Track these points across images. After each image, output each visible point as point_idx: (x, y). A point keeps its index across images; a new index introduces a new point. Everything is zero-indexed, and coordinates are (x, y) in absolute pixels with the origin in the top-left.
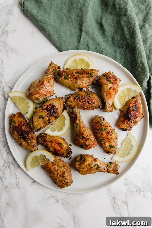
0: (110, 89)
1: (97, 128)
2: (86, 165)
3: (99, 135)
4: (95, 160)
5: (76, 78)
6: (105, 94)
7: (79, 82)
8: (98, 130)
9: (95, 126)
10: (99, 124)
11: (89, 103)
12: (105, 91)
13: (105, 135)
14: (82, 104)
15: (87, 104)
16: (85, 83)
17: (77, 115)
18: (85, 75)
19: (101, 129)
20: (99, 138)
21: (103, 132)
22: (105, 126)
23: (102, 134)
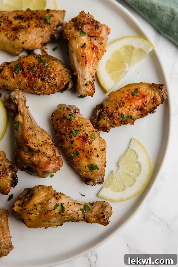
0: (84, 46)
1: (62, 131)
2: (35, 205)
3: (67, 144)
4: (57, 196)
5: (16, 29)
6: (75, 58)
7: (22, 36)
8: (64, 134)
9: (58, 125)
10: (65, 121)
11: (42, 80)
12: (75, 52)
13: (78, 143)
14: (28, 82)
15: (40, 80)
16: (34, 37)
17: (18, 104)
18: (33, 22)
19: (69, 131)
20: (67, 151)
21: (74, 138)
22: (78, 126)
23: (72, 142)
